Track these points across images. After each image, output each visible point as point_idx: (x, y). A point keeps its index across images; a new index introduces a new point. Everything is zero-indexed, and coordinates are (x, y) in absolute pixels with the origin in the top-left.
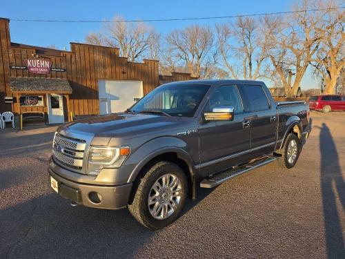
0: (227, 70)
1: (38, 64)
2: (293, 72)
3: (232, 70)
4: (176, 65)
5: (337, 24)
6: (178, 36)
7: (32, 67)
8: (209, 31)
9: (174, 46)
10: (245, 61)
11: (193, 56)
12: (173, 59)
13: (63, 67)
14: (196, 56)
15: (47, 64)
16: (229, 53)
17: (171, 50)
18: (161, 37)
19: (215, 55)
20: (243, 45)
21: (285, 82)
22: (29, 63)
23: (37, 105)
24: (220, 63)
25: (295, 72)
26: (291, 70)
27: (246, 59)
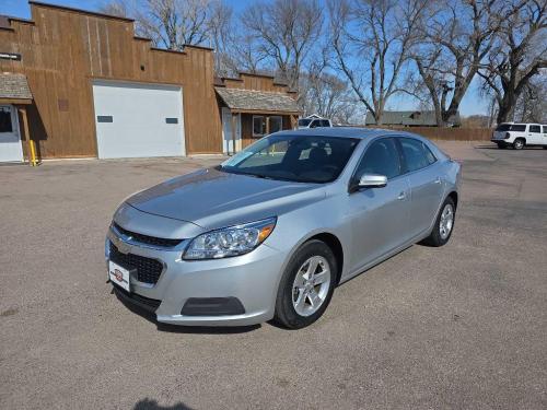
0: (343, 77)
2: (449, 85)
3: (352, 79)
4: (259, 67)
5: (525, 7)
6: (261, 13)
8: (314, 6)
9: (256, 33)
10: (373, 65)
11: (288, 50)
12: (254, 55)
13: (15, 50)
14: (293, 51)
17: (249, 39)
18: (233, 15)
19: (324, 51)
20: (371, 36)
21: (436, 103)
24: (334, 65)
25: (453, 85)
26: (446, 82)
27: (375, 60)
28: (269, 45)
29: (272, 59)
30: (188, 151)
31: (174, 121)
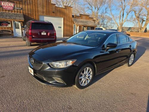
1: (7, 4)
2: (144, 20)
3: (114, 17)
7: (4, 6)
9: (86, 3)
11: (95, 8)
13: (21, 7)
14: (97, 8)
15: (12, 5)
16: (113, 7)
17: (84, 5)
19: (106, 8)
20: (121, 4)
22: (2, 4)
23: (8, 26)
24: (108, 13)
25: (146, 20)
26: (143, 18)
27: (121, 11)
28: (90, 7)
29: (91, 11)
30: (64, 36)
31: (61, 27)
